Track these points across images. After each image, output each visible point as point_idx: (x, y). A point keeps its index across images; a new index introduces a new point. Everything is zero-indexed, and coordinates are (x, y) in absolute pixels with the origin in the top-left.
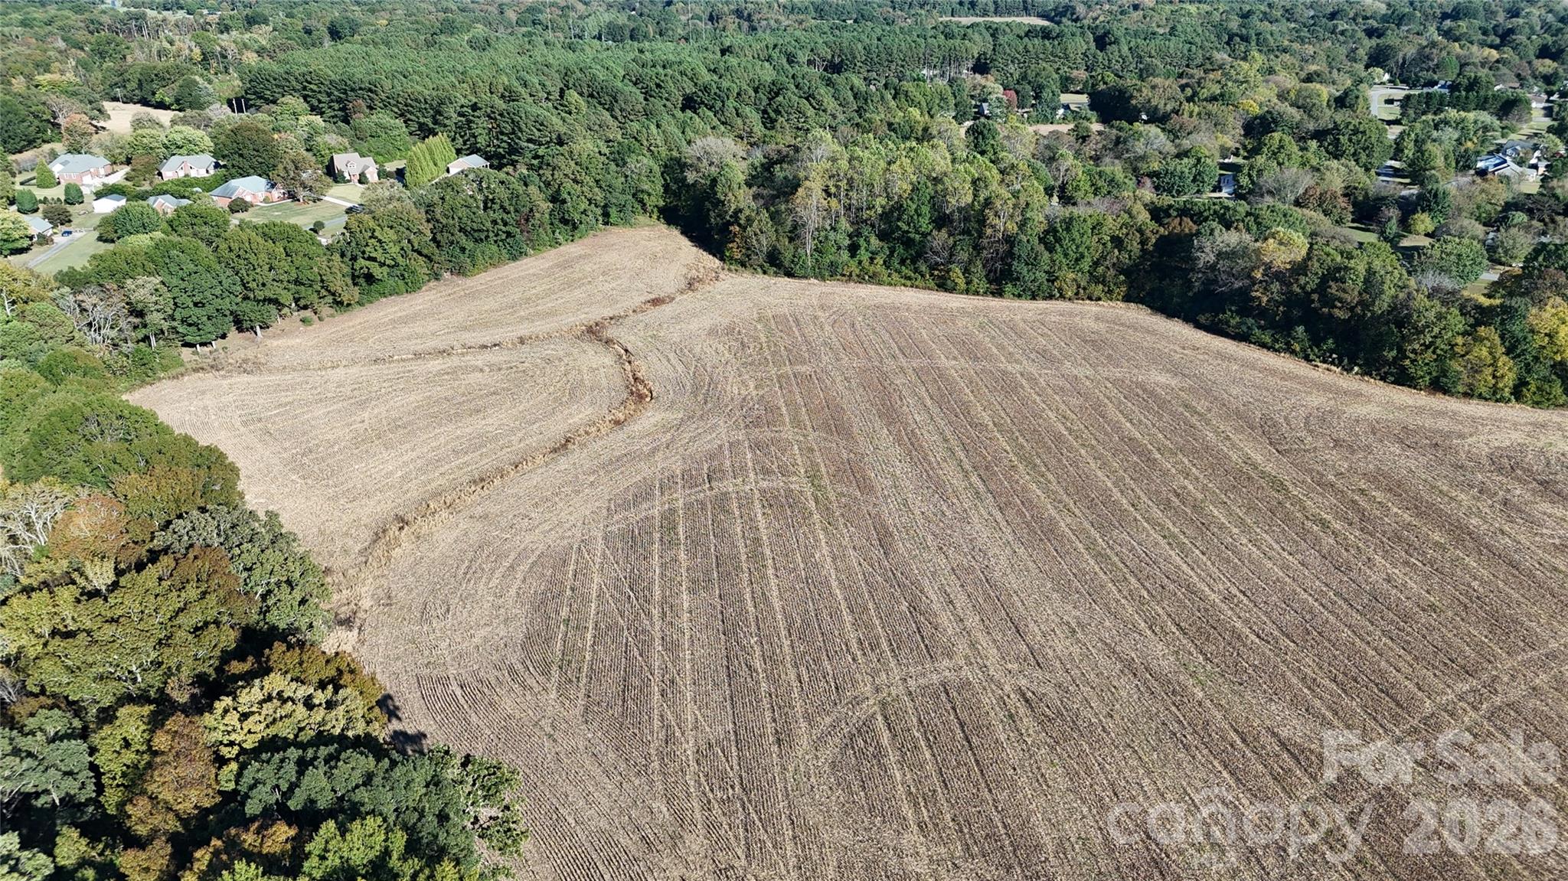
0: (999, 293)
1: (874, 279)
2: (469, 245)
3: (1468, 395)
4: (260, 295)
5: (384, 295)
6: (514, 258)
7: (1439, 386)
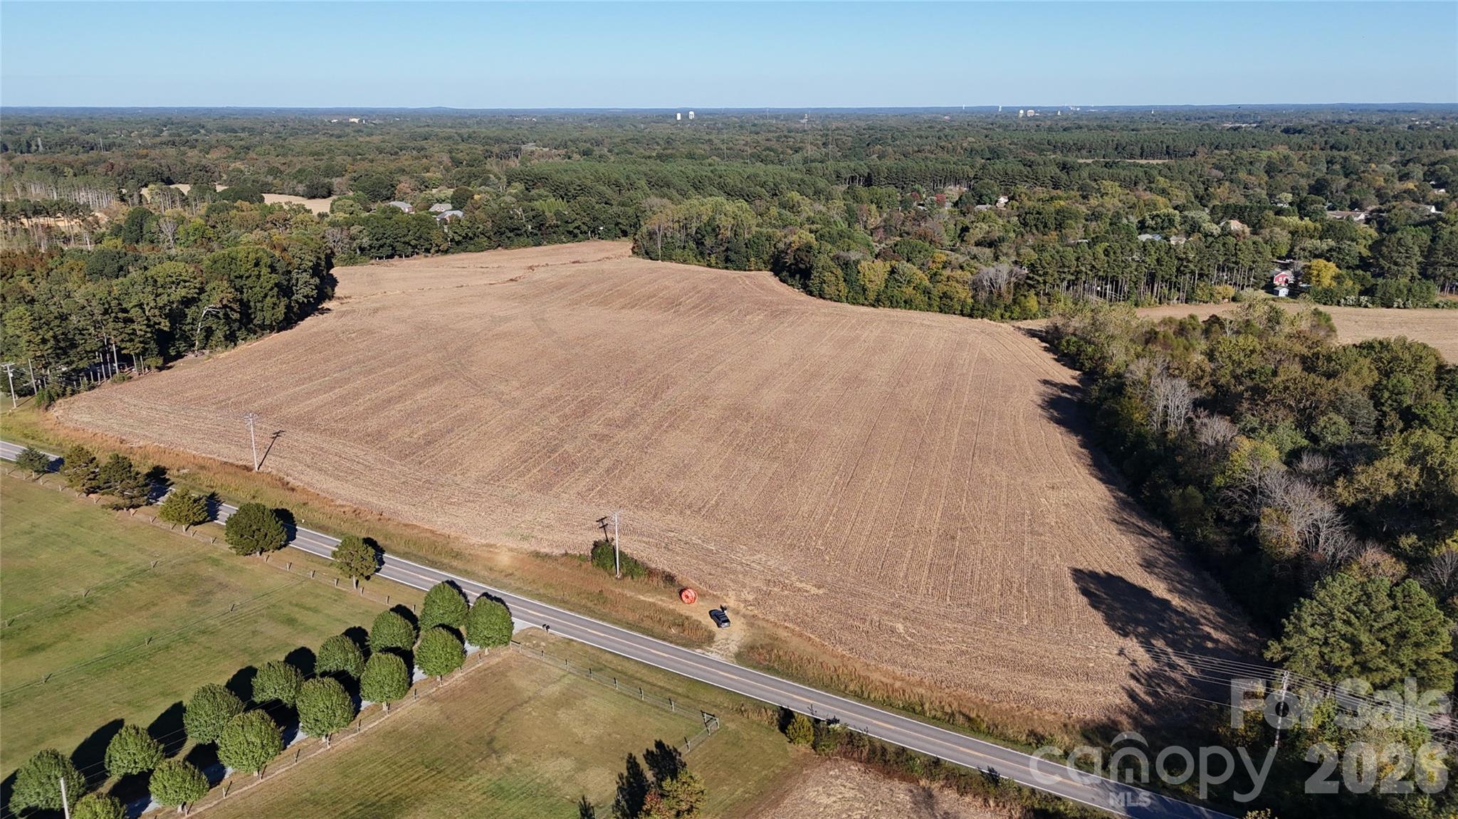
0: (727, 268)
1: (685, 262)
2: (511, 235)
3: (831, 299)
4: (403, 240)
5: (465, 251)
6: (536, 245)
7: (821, 296)
